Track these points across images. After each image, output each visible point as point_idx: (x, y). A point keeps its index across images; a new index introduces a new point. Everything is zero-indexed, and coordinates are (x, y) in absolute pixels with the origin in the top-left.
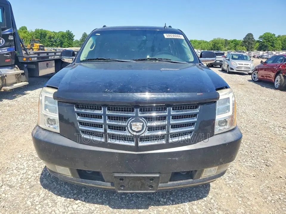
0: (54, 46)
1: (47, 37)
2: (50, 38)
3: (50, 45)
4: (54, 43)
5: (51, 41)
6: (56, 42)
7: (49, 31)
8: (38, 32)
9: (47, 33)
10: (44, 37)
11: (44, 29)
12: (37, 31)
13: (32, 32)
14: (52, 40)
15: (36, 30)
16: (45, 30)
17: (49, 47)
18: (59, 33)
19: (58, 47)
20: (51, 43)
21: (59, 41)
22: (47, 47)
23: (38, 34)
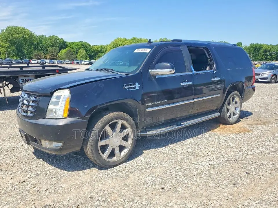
0: (268, 60)
1: (261, 51)
2: (265, 51)
3: (264, 58)
4: (269, 57)
5: (266, 55)
6: (271, 55)
7: (265, 45)
8: (253, 47)
9: (262, 46)
10: (258, 51)
11: (259, 43)
12: (252, 45)
13: (246, 47)
14: (267, 53)
15: (250, 45)
16: (261, 44)
17: (262, 61)
18: (277, 45)
19: (272, 61)
20: (265, 56)
21: (275, 55)
22: (260, 61)
23: (252, 48)
